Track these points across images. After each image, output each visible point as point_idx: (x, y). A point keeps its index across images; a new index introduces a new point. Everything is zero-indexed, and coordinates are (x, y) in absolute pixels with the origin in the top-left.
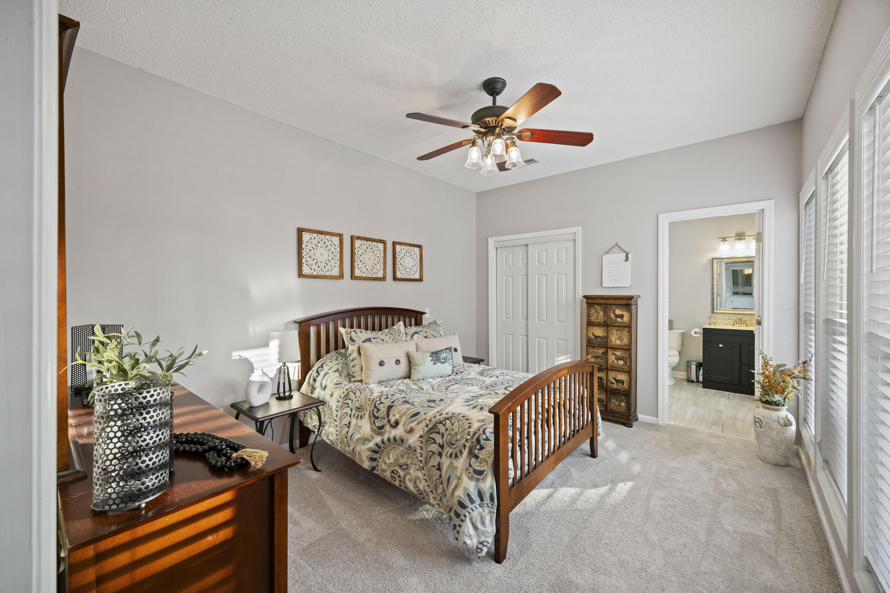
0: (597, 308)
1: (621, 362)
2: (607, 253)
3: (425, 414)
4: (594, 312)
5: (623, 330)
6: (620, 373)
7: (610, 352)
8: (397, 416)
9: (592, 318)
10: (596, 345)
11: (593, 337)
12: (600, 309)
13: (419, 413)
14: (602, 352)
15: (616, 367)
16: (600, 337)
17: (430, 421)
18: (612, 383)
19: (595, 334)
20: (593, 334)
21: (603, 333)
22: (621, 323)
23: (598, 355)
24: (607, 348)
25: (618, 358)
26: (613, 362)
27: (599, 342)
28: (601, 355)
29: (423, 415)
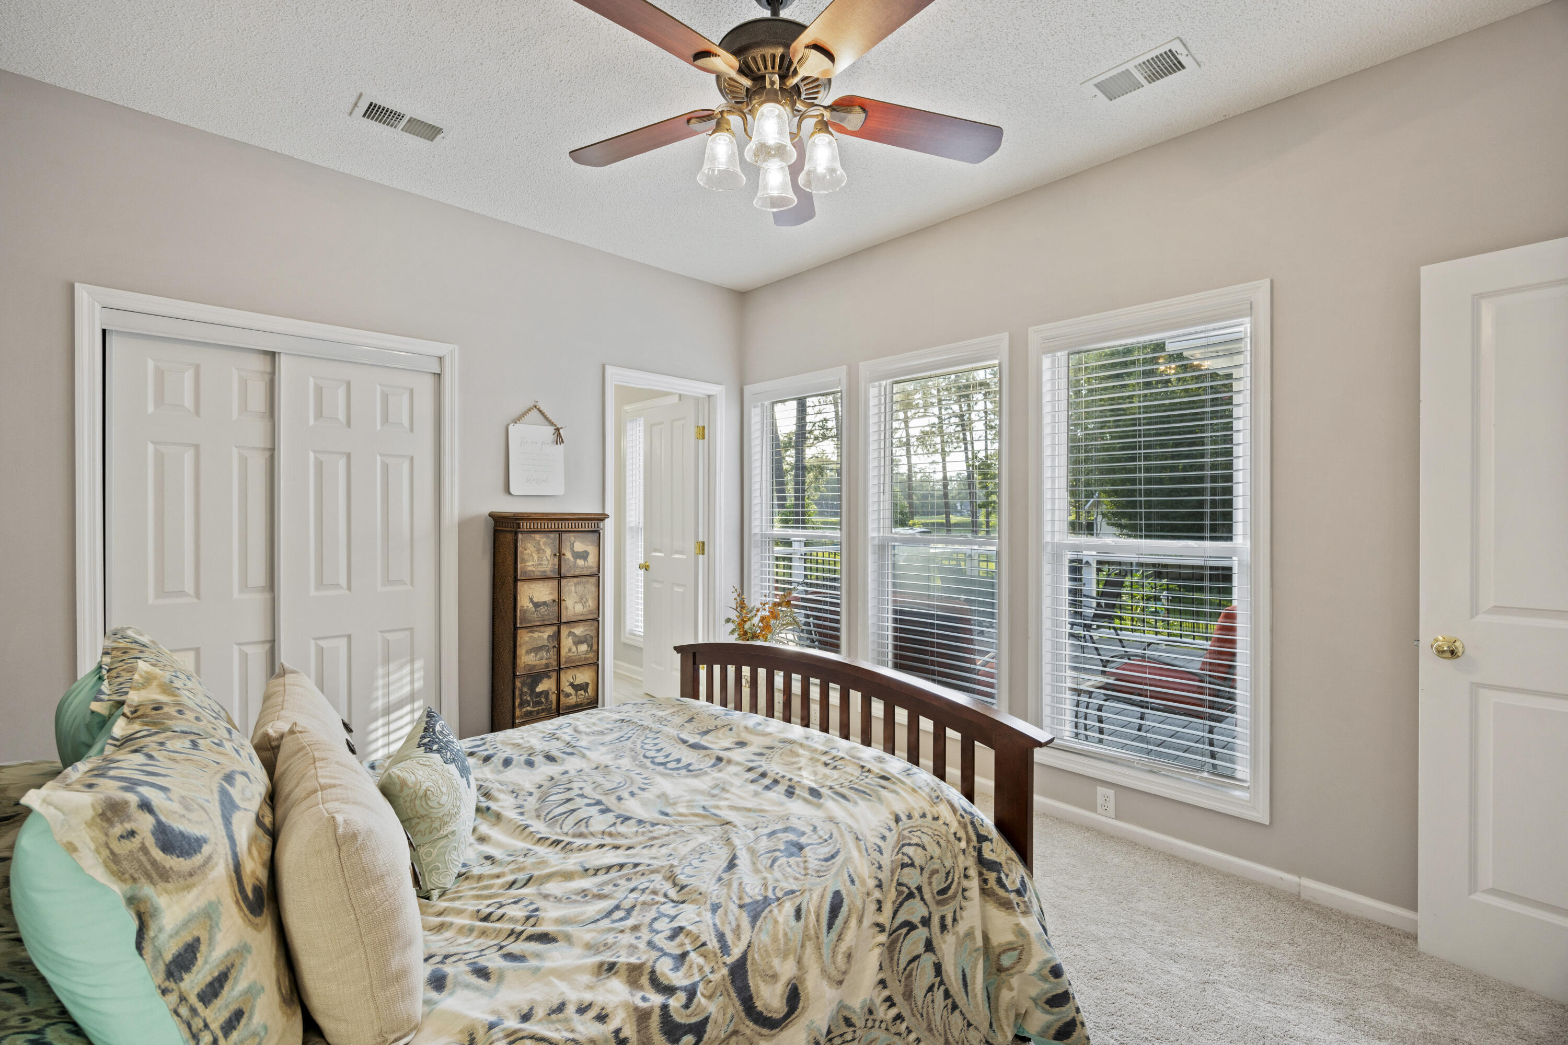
0: (539, 542)
1: (584, 648)
2: (516, 421)
3: (853, 882)
4: (533, 549)
5: (587, 582)
6: (581, 669)
7: (564, 631)
8: (787, 970)
9: (530, 564)
10: (538, 624)
11: (531, 605)
12: (545, 544)
13: (837, 896)
14: (549, 636)
15: (574, 661)
16: (544, 603)
17: (880, 886)
18: (568, 695)
19: (535, 600)
20: (531, 600)
21: (551, 594)
22: (583, 568)
23: (540, 644)
24: (559, 624)
25: (578, 642)
26: (570, 650)
27: (543, 616)
28: (546, 643)
29: (853, 888)
